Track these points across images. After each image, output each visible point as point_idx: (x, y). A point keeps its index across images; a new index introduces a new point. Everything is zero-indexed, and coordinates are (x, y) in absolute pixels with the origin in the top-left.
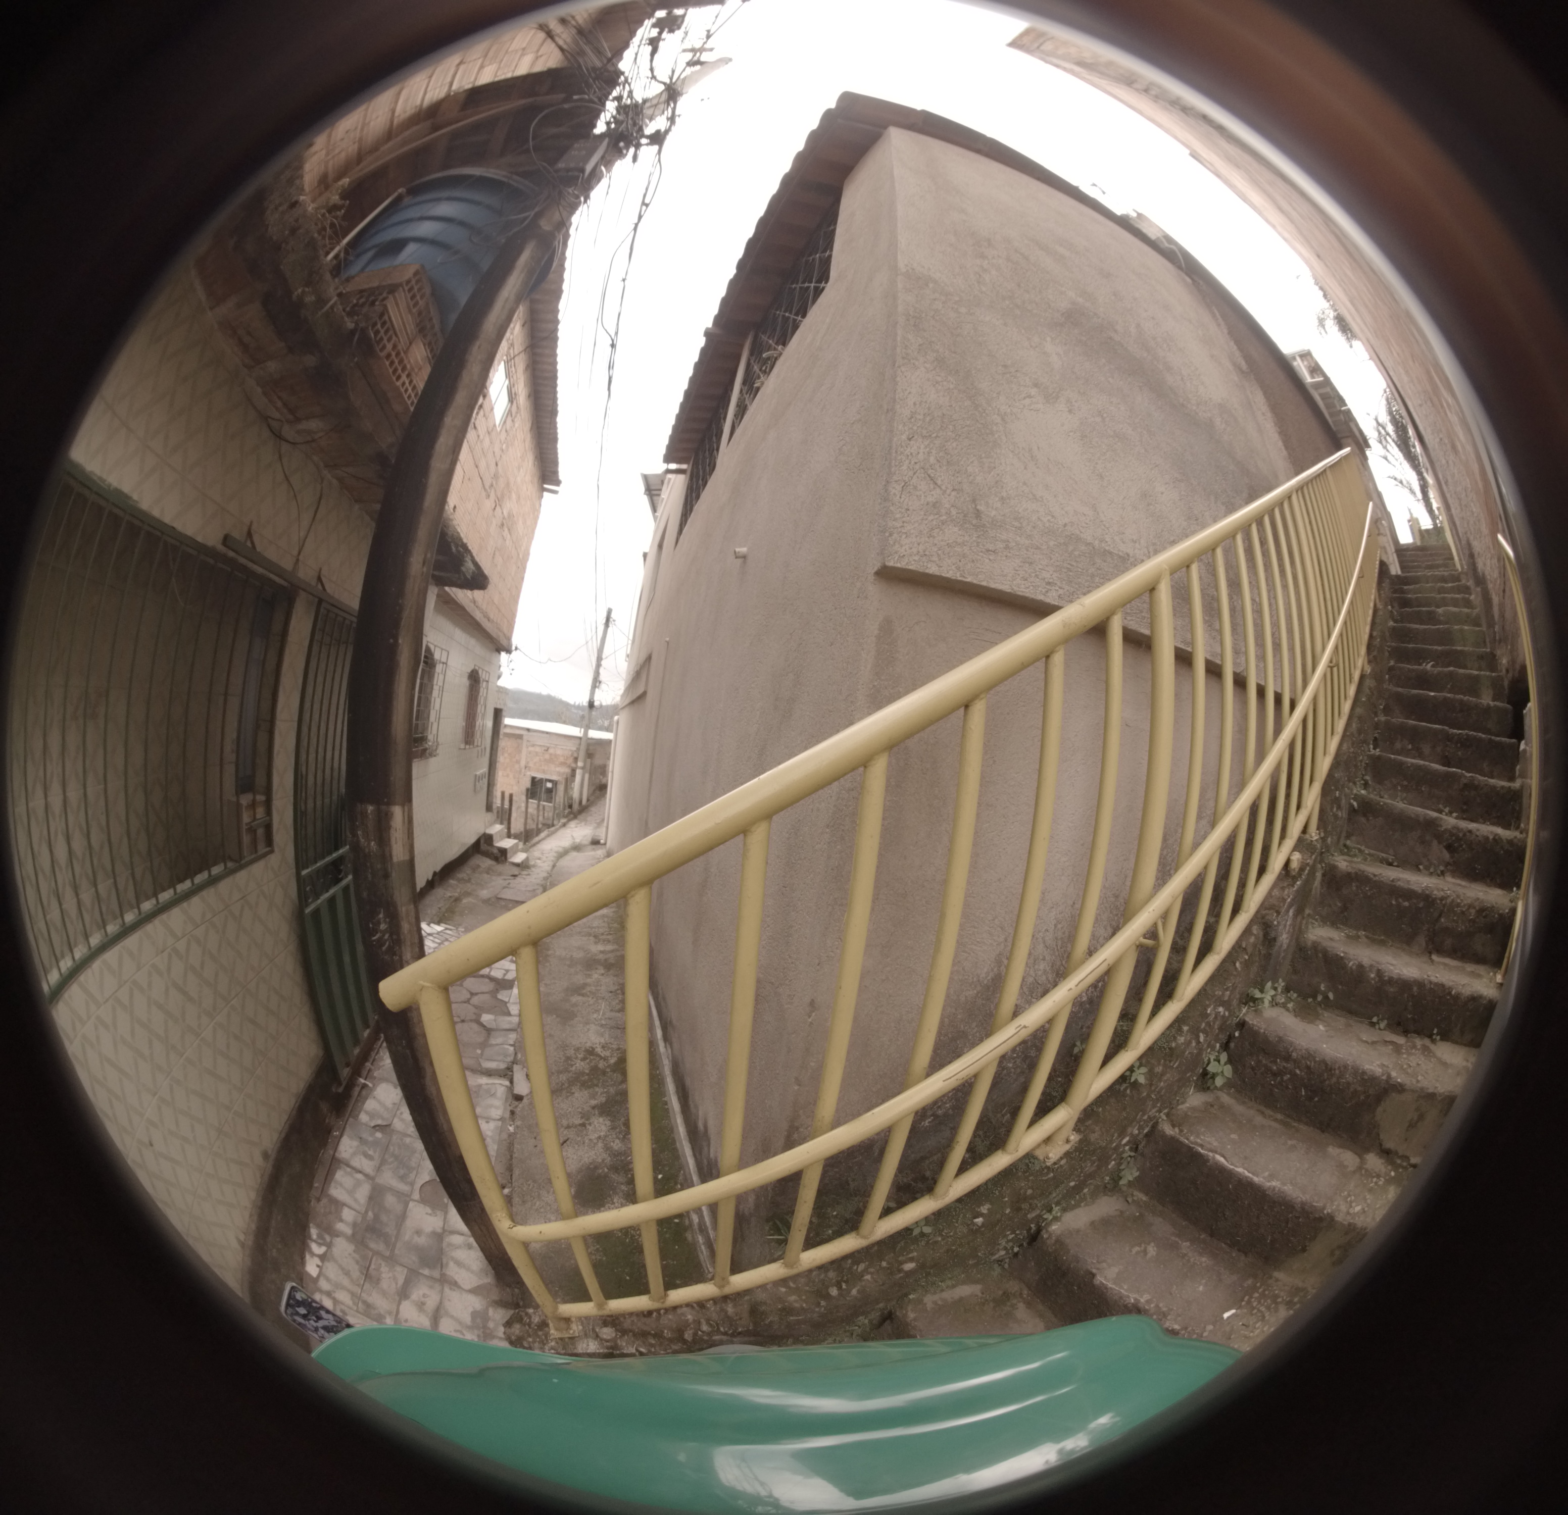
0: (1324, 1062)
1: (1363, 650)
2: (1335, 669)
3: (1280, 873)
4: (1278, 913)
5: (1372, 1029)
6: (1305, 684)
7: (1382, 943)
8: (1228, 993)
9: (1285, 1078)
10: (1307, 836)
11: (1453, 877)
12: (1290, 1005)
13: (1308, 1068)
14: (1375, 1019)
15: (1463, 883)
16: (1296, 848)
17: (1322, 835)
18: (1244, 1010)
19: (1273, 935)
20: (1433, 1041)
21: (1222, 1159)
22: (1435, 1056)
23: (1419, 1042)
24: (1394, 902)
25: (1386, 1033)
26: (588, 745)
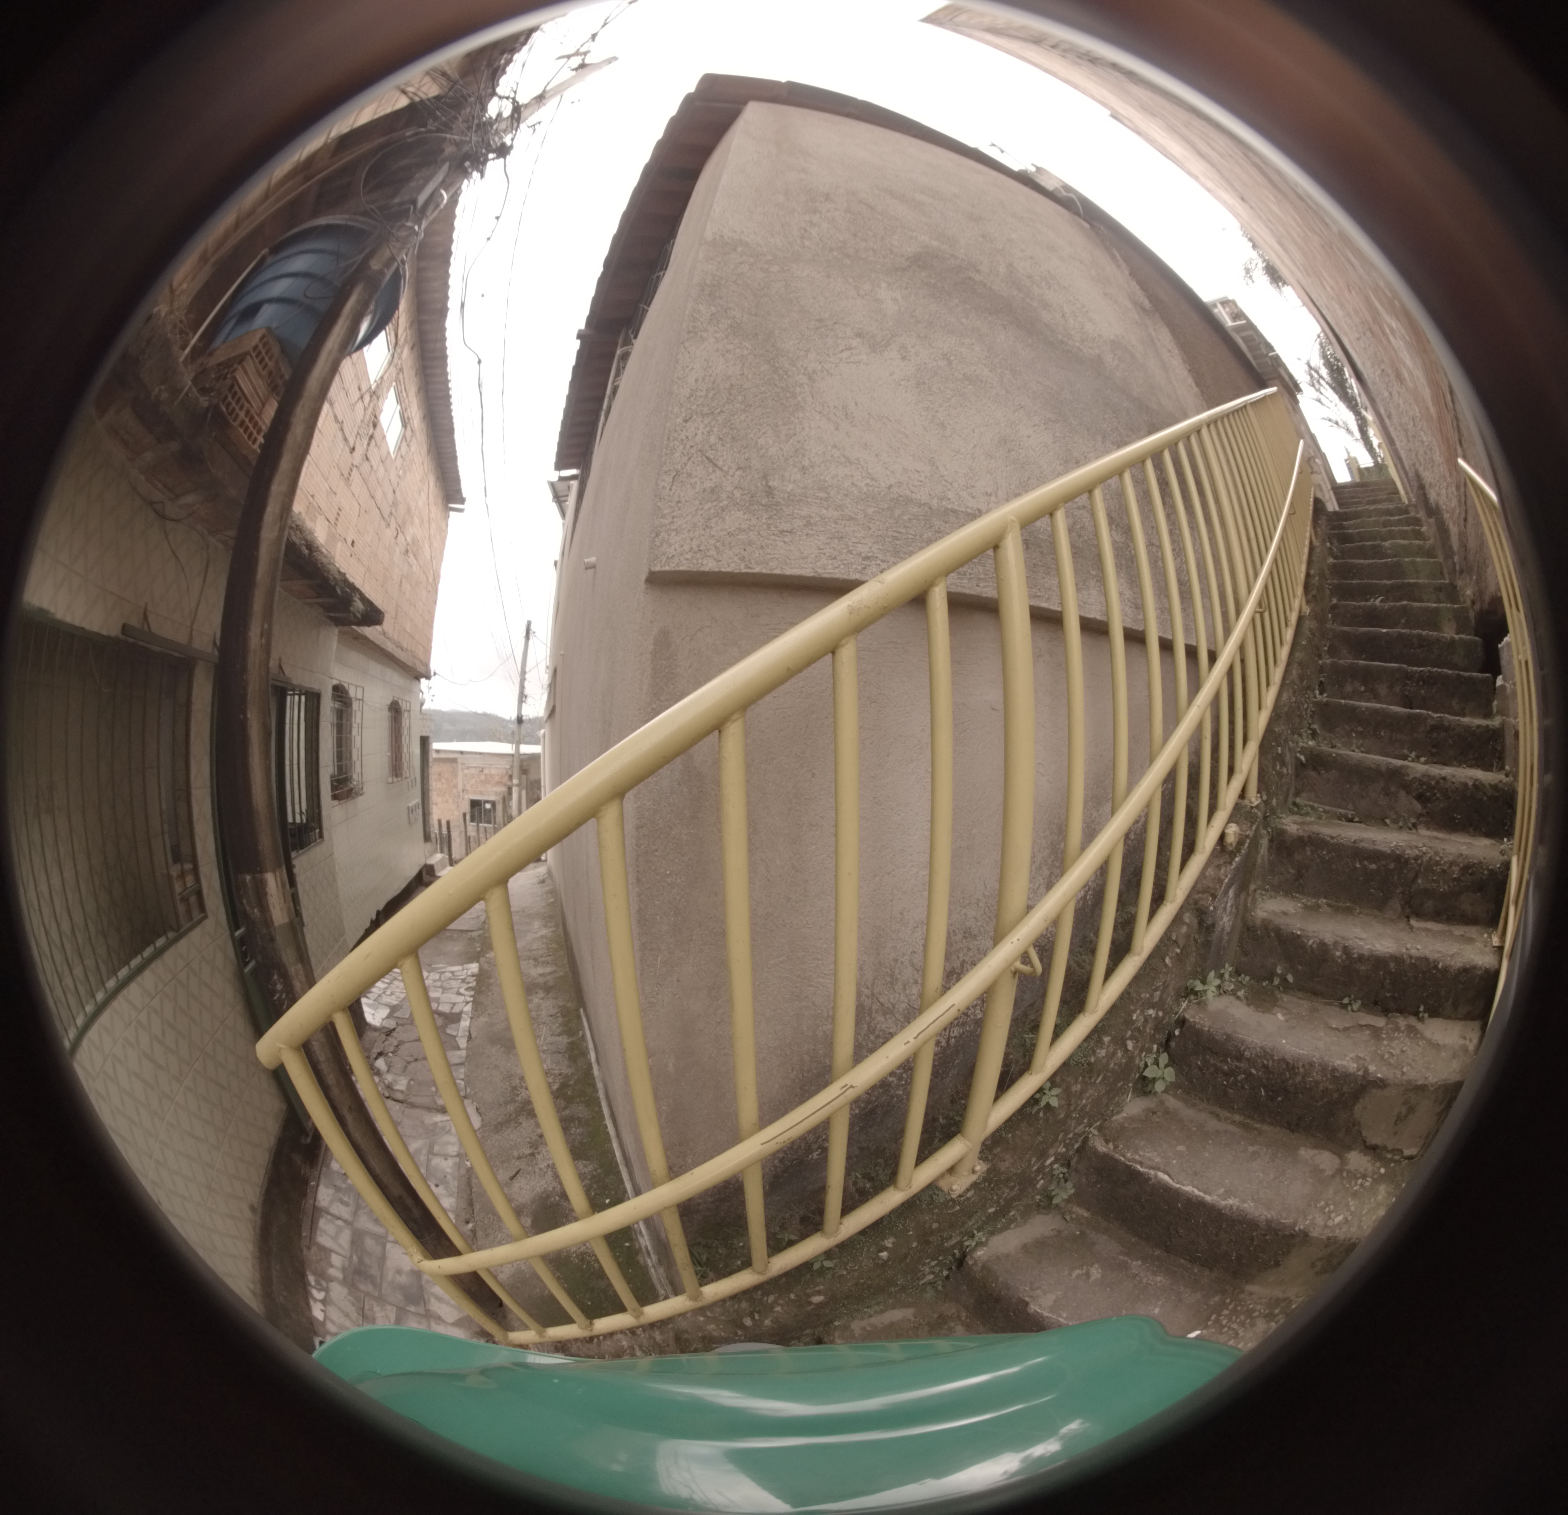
0: (1283, 1060)
1: (1300, 590)
2: (1266, 614)
3: (1214, 850)
4: (1214, 896)
5: (1343, 1011)
6: (1228, 632)
7: (1349, 911)
8: (1158, 993)
9: (1239, 1078)
10: (1246, 802)
11: (1428, 829)
12: (1241, 993)
13: (1266, 1067)
14: (1346, 1001)
15: (1441, 835)
16: (1230, 820)
17: (1265, 797)
18: (1184, 1005)
19: (1209, 921)
20: (1421, 1020)
21: (1166, 1178)
22: (1423, 1038)
23: (1402, 1022)
24: (1358, 865)
25: (1361, 1014)
26: (522, 761)
